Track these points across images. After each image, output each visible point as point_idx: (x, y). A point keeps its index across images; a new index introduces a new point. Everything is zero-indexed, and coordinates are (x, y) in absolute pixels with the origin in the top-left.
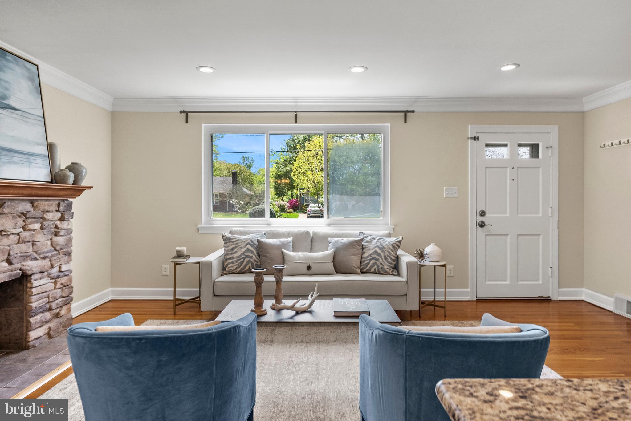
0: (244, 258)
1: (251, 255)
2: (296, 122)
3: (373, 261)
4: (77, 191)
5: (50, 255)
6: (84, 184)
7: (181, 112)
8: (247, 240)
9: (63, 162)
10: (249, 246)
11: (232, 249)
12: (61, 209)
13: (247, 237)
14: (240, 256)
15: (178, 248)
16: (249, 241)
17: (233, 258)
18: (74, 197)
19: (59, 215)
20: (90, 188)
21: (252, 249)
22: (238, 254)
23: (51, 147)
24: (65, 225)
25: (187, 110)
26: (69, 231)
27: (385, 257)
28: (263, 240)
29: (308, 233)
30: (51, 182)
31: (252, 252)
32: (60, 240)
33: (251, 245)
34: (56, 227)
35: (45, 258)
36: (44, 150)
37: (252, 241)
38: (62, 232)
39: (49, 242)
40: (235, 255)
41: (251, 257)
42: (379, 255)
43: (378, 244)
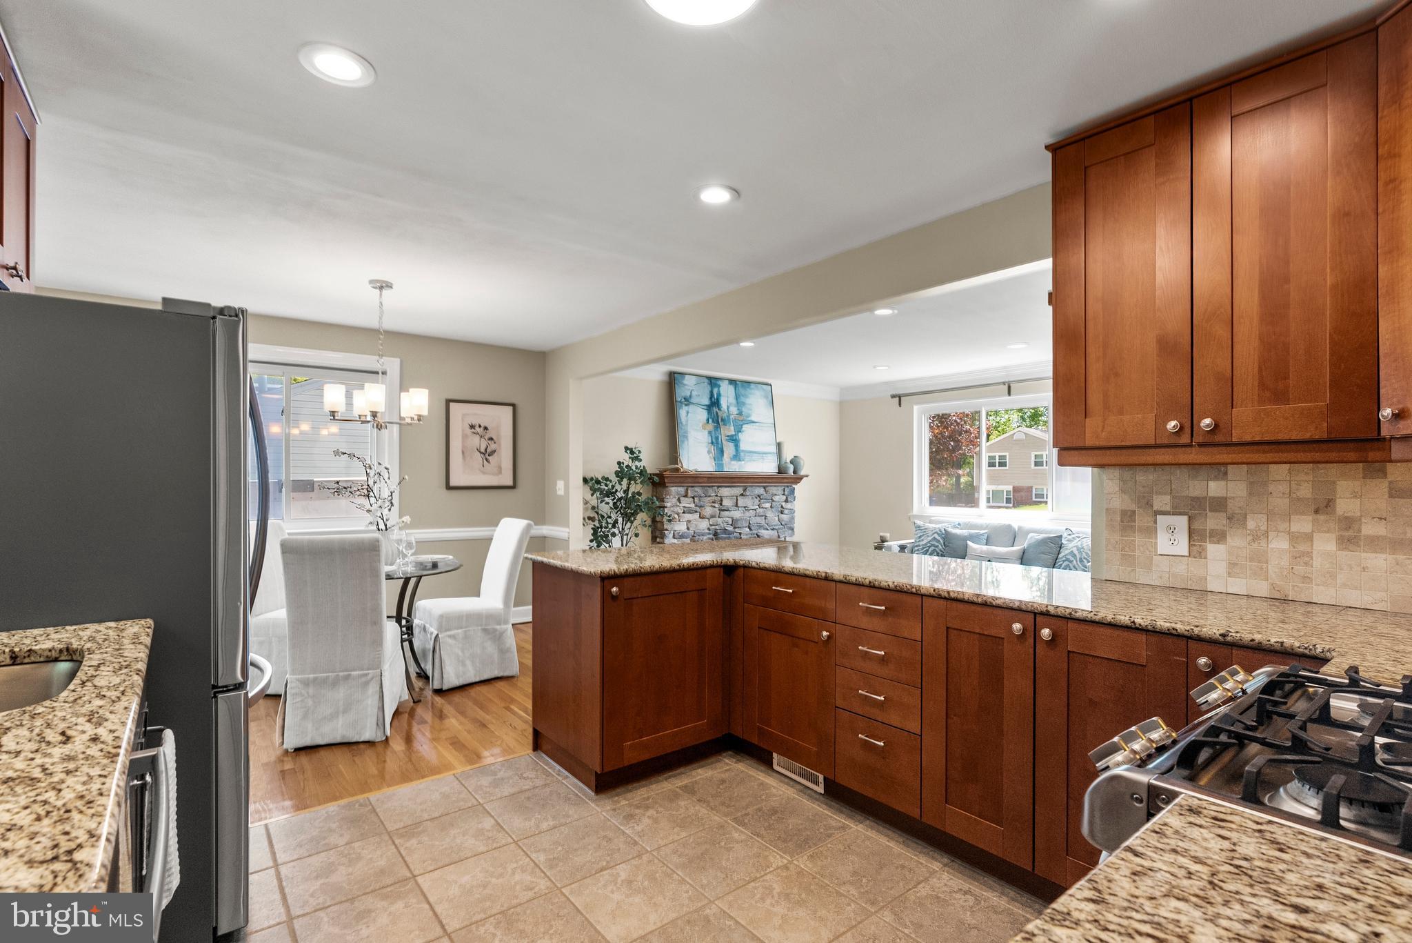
0: (929, 547)
1: (937, 544)
2: (1009, 394)
3: (1067, 563)
4: (798, 479)
5: (777, 527)
6: (802, 473)
7: (893, 396)
8: (935, 528)
9: (788, 456)
10: (936, 535)
11: (920, 537)
12: (786, 493)
13: (937, 526)
14: (926, 544)
15: (882, 534)
16: (937, 530)
17: (919, 546)
18: (796, 483)
19: (785, 497)
20: (807, 476)
21: (939, 538)
22: (923, 543)
23: (779, 445)
24: (788, 506)
25: (901, 392)
26: (792, 511)
27: (1081, 559)
28: (949, 530)
29: (1009, 527)
30: (779, 473)
31: (939, 541)
32: (785, 517)
33: (938, 534)
34: (782, 507)
35: (773, 529)
36: (774, 449)
37: (940, 531)
38: (786, 511)
39: (777, 518)
40: (921, 543)
41: (937, 547)
42: (1074, 556)
43: (1079, 544)
